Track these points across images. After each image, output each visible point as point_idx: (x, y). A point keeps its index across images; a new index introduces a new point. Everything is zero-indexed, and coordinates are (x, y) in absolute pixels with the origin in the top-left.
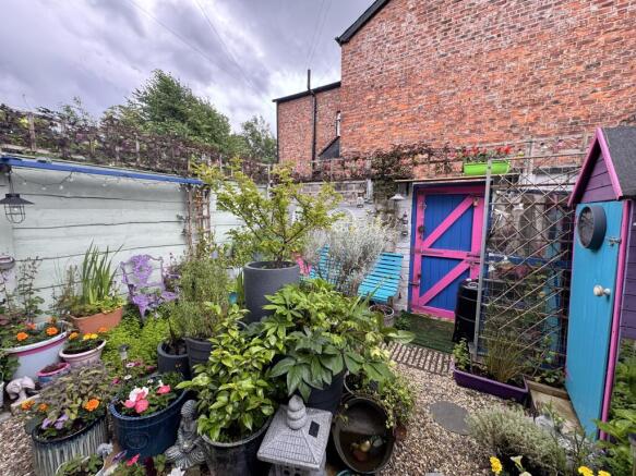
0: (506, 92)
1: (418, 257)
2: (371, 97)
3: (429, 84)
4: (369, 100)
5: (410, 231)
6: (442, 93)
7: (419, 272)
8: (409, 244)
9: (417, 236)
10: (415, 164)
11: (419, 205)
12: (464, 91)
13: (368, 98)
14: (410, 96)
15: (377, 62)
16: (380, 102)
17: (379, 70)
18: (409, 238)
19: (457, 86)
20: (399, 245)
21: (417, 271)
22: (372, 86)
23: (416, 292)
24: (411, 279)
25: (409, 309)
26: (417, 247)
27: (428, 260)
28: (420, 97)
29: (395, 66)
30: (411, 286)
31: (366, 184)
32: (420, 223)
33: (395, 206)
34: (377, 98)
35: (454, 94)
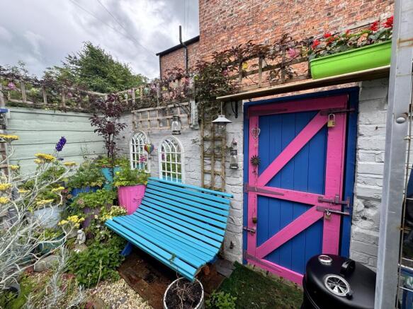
0: (351, 15)
1: (252, 197)
2: (224, 37)
3: (273, 18)
4: (223, 41)
5: (241, 164)
6: (286, 25)
7: (255, 216)
8: (241, 180)
9: (251, 169)
10: (244, 74)
11: (252, 129)
12: (308, 20)
13: (221, 39)
14: (257, 32)
15: (228, 6)
16: (232, 41)
17: (230, 13)
18: (241, 172)
19: (300, 16)
20: (229, 180)
21: (253, 215)
22: (225, 28)
23: (252, 240)
24: (245, 223)
25: (245, 261)
26: (251, 184)
27: (265, 202)
28: (266, 32)
29: (243, 7)
30: (245, 232)
31: (190, 106)
32: (253, 153)
33: (224, 131)
34: (229, 38)
35: (298, 24)
